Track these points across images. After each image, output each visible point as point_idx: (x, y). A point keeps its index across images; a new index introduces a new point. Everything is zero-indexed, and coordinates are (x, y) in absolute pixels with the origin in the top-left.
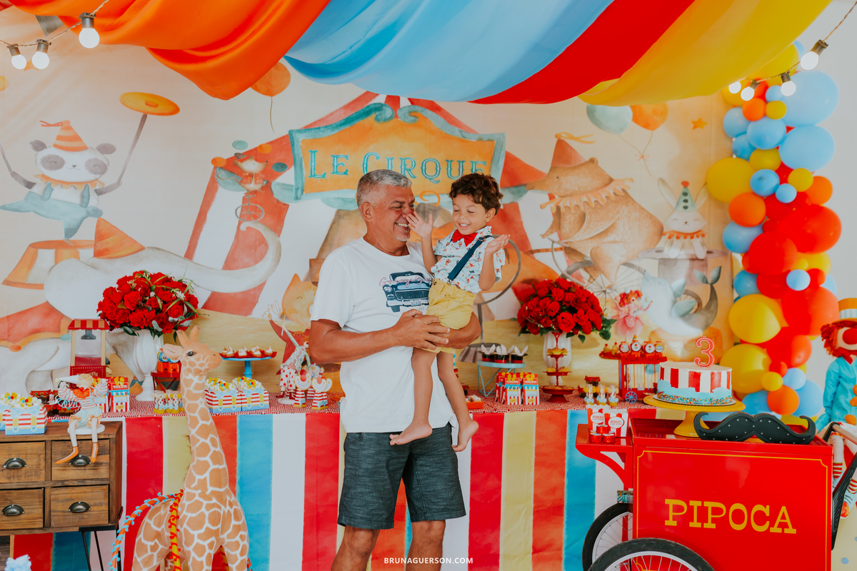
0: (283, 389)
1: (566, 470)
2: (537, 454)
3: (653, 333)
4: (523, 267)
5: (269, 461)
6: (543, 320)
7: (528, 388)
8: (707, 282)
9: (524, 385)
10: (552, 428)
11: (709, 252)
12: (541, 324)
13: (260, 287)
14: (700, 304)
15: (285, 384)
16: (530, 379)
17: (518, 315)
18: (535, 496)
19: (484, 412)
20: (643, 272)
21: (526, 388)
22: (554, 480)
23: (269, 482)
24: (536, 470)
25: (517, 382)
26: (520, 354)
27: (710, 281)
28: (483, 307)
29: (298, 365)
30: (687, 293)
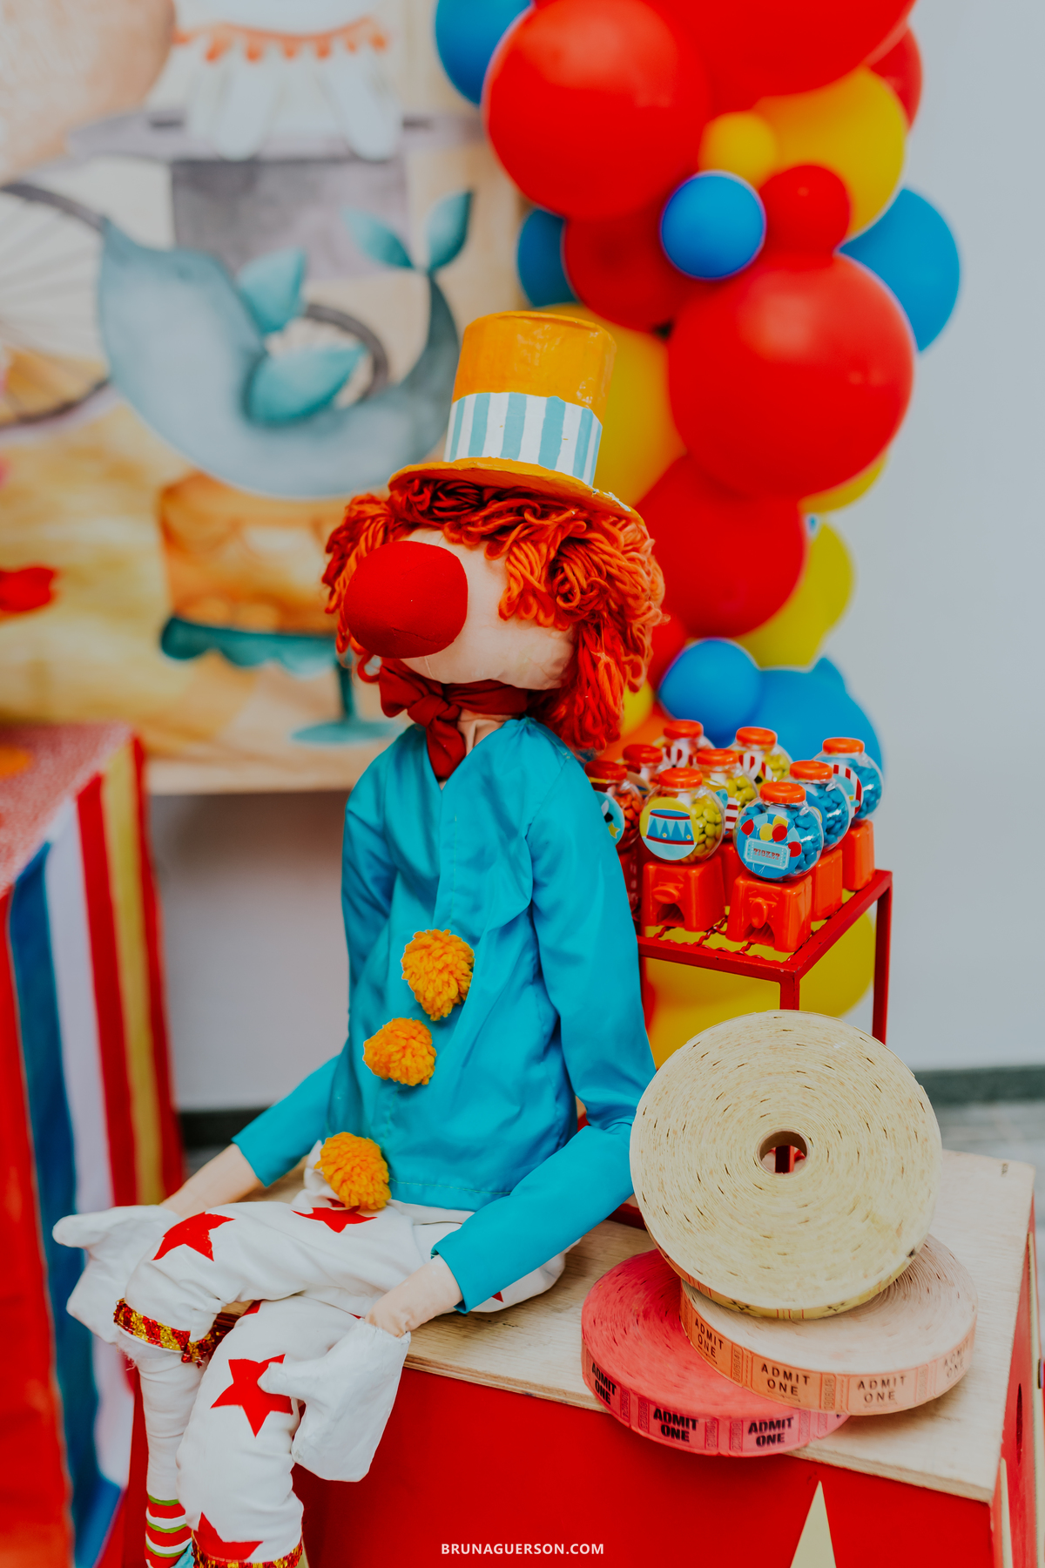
3: (171, 493)
8: (406, 263)
11: (411, 124)
14: (380, 365)
20: (102, 225)
27: (421, 254)
30: (317, 314)
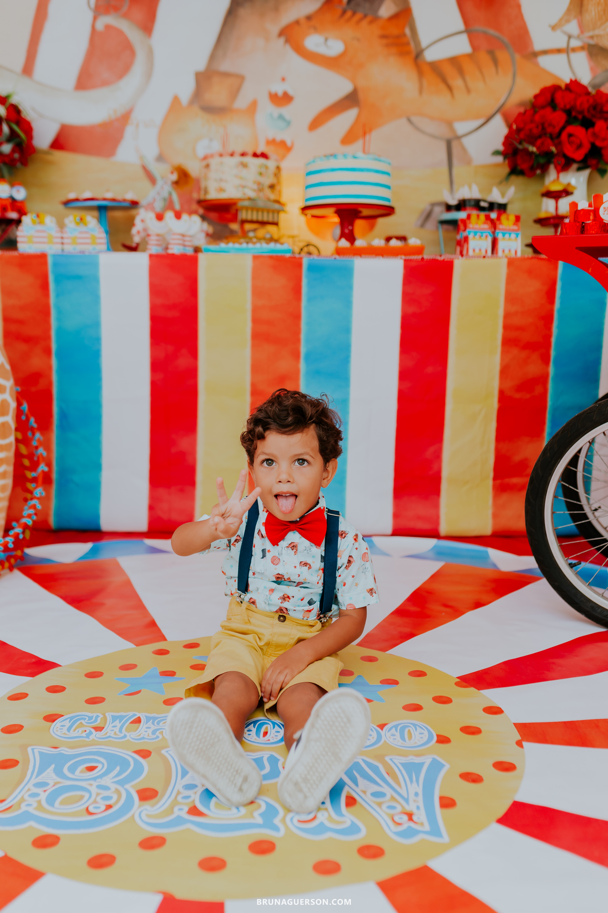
0: (136, 239)
1: (553, 353)
2: (506, 327)
4: (520, 81)
5: (97, 325)
6: (539, 142)
7: (504, 236)
9: (497, 231)
10: (533, 288)
12: (533, 144)
13: (125, 118)
15: (139, 232)
16: (507, 222)
17: (504, 144)
18: (502, 393)
19: (423, 259)
21: (500, 236)
22: (533, 369)
23: (97, 354)
24: (504, 353)
25: (486, 226)
26: (502, 201)
28: (455, 145)
29: (159, 206)
